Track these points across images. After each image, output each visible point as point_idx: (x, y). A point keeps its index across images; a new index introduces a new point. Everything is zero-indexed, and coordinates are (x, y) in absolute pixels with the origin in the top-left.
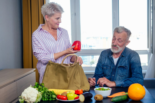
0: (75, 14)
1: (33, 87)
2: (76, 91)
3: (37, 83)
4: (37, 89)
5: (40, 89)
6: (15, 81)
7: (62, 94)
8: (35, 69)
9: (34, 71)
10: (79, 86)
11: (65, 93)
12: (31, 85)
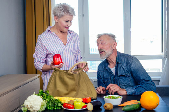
0: (83, 15)
1: (37, 94)
2: (84, 99)
3: (41, 90)
4: (41, 96)
5: (45, 96)
6: (17, 88)
7: (69, 102)
8: (39, 75)
9: (38, 77)
10: (86, 93)
11: (72, 101)
12: (35, 92)
